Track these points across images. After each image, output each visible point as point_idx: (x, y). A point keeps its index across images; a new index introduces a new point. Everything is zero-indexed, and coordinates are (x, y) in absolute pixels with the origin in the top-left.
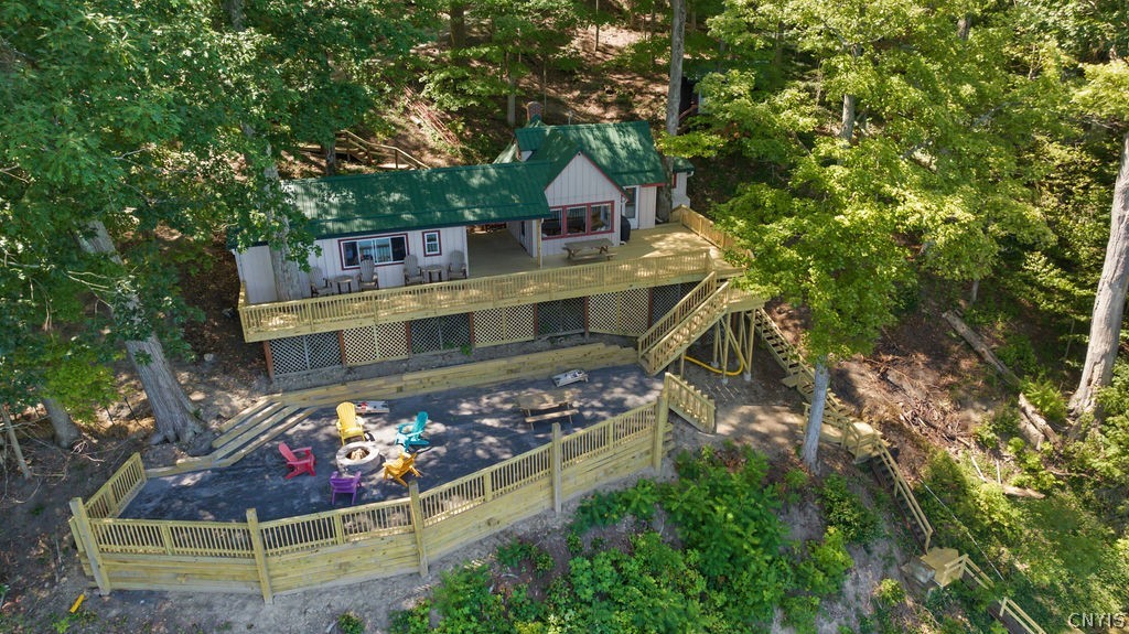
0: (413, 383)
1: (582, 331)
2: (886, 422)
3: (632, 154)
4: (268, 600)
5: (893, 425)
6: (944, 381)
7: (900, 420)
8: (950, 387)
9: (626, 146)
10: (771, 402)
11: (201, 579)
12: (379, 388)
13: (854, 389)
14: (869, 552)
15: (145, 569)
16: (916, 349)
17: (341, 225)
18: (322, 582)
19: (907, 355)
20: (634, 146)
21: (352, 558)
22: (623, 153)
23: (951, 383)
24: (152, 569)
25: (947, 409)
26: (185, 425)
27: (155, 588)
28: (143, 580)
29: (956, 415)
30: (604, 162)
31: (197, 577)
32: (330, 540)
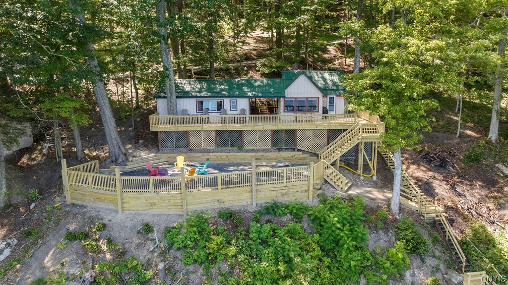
0: (214, 157)
1: (294, 147)
2: (448, 206)
3: (334, 84)
4: (120, 213)
5: (452, 208)
6: (492, 195)
7: (457, 206)
8: (495, 198)
9: (332, 80)
10: (383, 189)
11: (99, 201)
12: (199, 157)
13: (434, 190)
14: (423, 262)
15: (82, 194)
16: (477, 179)
17: (198, 94)
18: (143, 210)
19: (470, 181)
20: (335, 80)
21: (156, 201)
22: (330, 83)
23: (495, 196)
24: (85, 195)
25: (491, 208)
26: (119, 156)
27: (84, 204)
28: (81, 200)
29: (497, 212)
30: (320, 85)
31: (98, 200)
32: (147, 190)
